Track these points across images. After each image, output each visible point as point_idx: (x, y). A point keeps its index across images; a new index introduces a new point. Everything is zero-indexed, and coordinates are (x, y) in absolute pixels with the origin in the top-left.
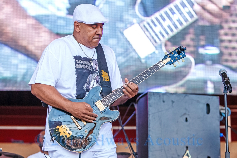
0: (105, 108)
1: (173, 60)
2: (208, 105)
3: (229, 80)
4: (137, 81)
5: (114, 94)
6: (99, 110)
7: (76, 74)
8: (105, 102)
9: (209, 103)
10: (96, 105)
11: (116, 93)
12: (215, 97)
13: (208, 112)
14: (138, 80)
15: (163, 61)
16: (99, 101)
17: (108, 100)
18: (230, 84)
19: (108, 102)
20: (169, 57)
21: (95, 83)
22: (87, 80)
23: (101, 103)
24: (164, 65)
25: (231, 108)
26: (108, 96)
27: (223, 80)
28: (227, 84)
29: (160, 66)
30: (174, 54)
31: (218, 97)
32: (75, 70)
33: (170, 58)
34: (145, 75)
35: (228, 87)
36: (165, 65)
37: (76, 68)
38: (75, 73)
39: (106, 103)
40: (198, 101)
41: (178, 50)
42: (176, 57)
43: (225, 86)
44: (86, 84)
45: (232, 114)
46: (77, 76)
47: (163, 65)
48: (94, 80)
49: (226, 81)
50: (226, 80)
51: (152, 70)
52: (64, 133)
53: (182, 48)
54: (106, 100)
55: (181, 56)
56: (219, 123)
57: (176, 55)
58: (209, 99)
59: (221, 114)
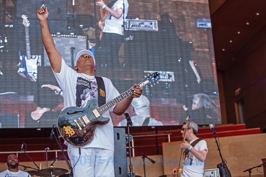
0: (99, 115)
1: (150, 82)
2: (118, 134)
5: (107, 105)
6: (95, 116)
9: (119, 132)
10: (93, 113)
11: (108, 104)
12: (122, 129)
13: (118, 138)
14: (124, 96)
16: (96, 110)
17: (102, 109)
20: (148, 80)
21: (90, 95)
22: (83, 92)
23: (97, 112)
25: (132, 135)
26: (102, 107)
28: (129, 120)
30: (151, 78)
31: (125, 128)
32: (76, 86)
34: (130, 92)
35: (129, 122)
39: (101, 112)
41: (154, 75)
42: (153, 80)
47: (143, 85)
48: (89, 93)
50: (128, 118)
52: (69, 132)
53: (158, 73)
55: (156, 79)
56: (125, 145)
57: (153, 78)
58: (119, 130)
59: (126, 139)
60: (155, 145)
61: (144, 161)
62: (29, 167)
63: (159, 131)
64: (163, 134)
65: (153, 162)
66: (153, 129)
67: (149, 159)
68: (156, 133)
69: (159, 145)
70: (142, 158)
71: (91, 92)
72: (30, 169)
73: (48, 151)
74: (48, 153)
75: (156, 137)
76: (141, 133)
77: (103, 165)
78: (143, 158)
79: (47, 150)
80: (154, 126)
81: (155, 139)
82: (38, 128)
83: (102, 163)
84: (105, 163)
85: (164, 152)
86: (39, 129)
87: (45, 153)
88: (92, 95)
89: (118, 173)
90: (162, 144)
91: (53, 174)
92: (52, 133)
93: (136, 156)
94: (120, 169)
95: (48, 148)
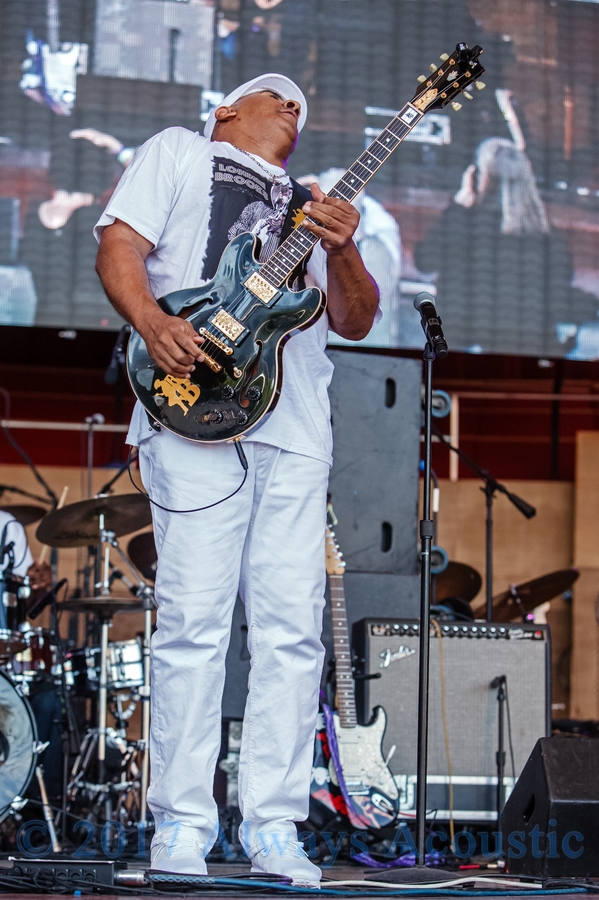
1: (444, 94)
2: (391, 384)
3: (440, 322)
4: (350, 183)
5: (294, 242)
6: (260, 301)
7: (211, 195)
8: (272, 273)
9: (393, 377)
10: (247, 289)
11: (299, 237)
12: (411, 362)
13: (391, 401)
15: (416, 103)
16: (256, 274)
18: (442, 335)
19: (279, 271)
20: (433, 87)
21: (265, 229)
23: (262, 279)
24: (419, 114)
26: (277, 254)
27: (423, 323)
28: (433, 334)
29: (409, 120)
30: (446, 75)
31: (421, 362)
32: (211, 183)
33: (433, 91)
35: (436, 342)
36: (422, 114)
37: (213, 179)
38: (210, 191)
40: (364, 371)
41: (456, 60)
42: (453, 81)
43: (428, 338)
44: (238, 225)
45: (462, 403)
46: (214, 199)
47: (416, 114)
49: (433, 326)
50: (432, 322)
51: (388, 140)
52: (178, 394)
54: (273, 266)
55: (468, 74)
57: (453, 76)
58: (395, 366)
60: (546, 439)
61: (489, 505)
62: (13, 490)
63: (567, 382)
64: (580, 393)
65: (529, 512)
66: (544, 369)
67: (513, 498)
68: (557, 390)
69: (563, 440)
70: (482, 489)
71: (271, 217)
72: (17, 500)
73: (97, 428)
74: (98, 435)
75: (556, 404)
76: (492, 384)
77: (280, 516)
78: (489, 493)
79: (95, 422)
80: (550, 359)
81: (547, 411)
82: (64, 329)
83: (278, 509)
84: (292, 510)
85: (583, 472)
86: (70, 335)
87: (86, 434)
88: (273, 232)
89: (378, 548)
90: (573, 435)
91: (107, 529)
92: (118, 358)
93: (462, 475)
94: (387, 528)
95: (100, 418)
